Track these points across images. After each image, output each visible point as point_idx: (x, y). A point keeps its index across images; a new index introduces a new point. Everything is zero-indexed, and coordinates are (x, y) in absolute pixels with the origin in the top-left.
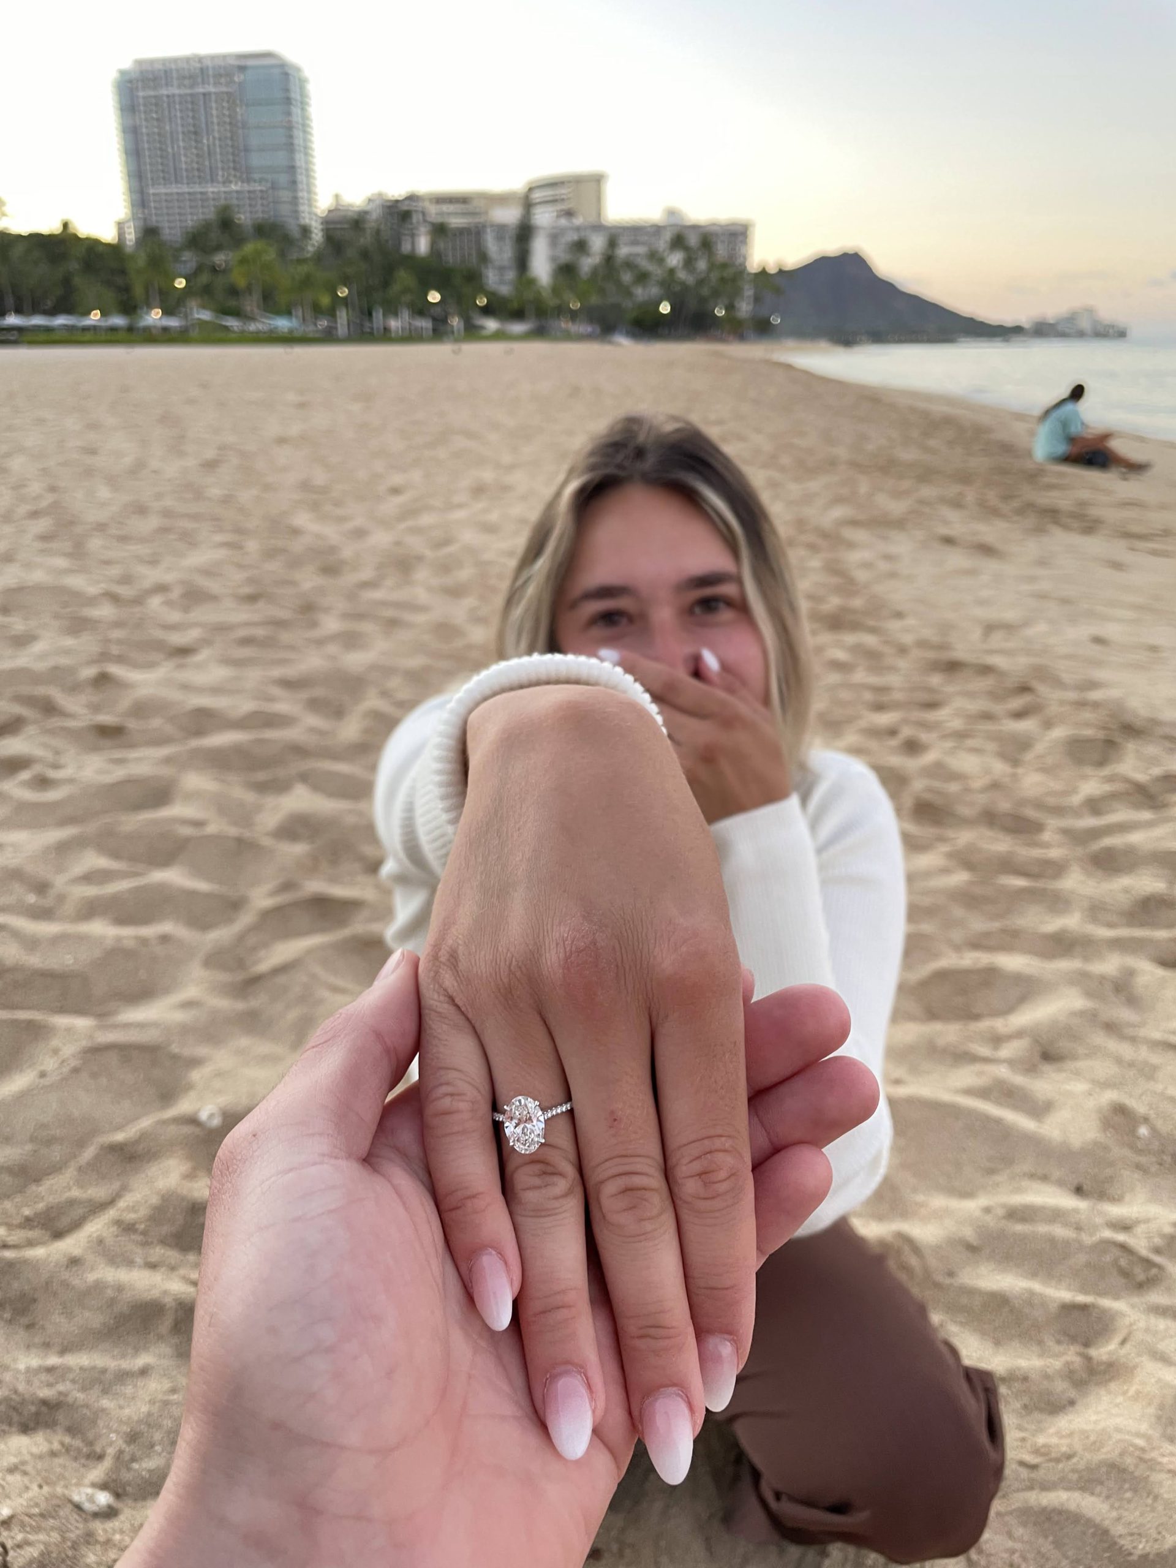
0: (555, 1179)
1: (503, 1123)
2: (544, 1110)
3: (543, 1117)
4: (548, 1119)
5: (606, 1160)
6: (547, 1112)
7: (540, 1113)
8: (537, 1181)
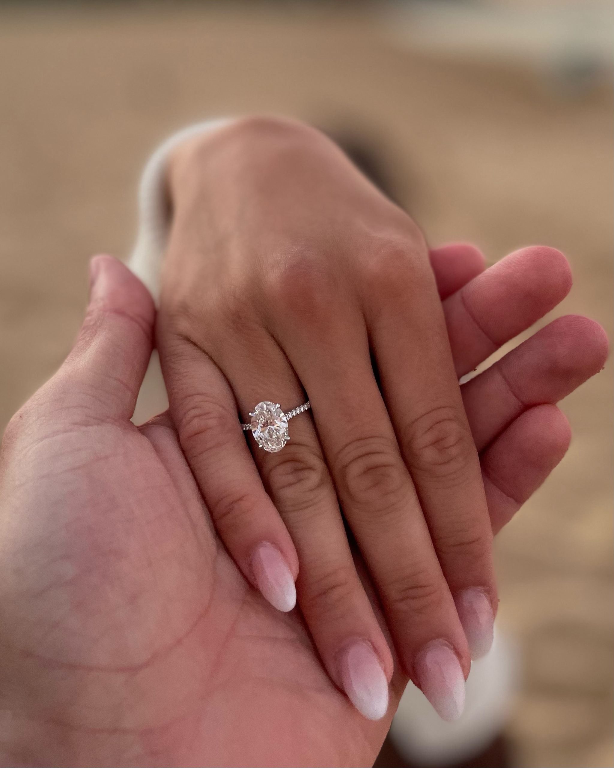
0: (306, 473)
1: (250, 430)
2: (286, 412)
3: (285, 417)
4: (290, 419)
5: (347, 445)
6: (288, 413)
7: (282, 414)
8: (291, 478)
